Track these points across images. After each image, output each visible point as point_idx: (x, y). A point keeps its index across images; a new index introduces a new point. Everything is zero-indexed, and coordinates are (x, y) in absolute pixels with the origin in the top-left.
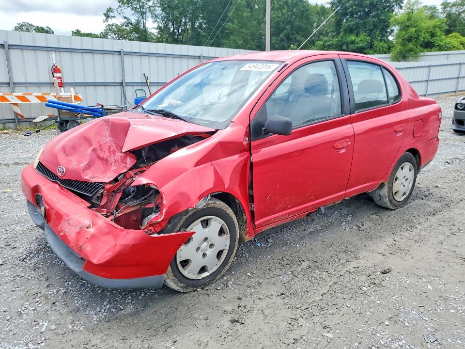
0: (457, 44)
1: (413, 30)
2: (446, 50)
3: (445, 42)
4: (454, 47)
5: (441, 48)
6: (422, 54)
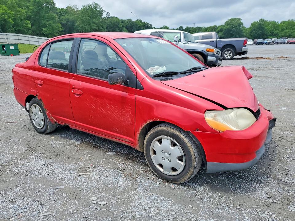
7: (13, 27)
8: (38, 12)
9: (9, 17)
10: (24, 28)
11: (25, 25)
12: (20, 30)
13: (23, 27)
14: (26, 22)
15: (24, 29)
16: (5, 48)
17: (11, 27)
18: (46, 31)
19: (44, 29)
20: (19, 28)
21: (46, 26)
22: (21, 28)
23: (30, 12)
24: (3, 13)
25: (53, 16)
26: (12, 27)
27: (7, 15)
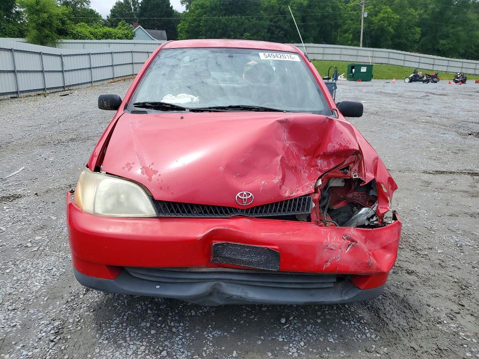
0: (87, 33)
1: (45, 15)
2: (80, 39)
3: (76, 30)
4: (86, 36)
5: (75, 37)
6: (59, 41)
7: (392, 39)
8: (440, 13)
9: (390, 24)
10: (408, 41)
11: (410, 35)
12: (400, 43)
13: (407, 39)
14: (413, 31)
15: (406, 42)
16: (354, 70)
17: (387, 40)
18: (445, 45)
19: (442, 42)
20: (401, 41)
21: (446, 36)
22: (403, 41)
23: (428, 14)
24: (384, 17)
25: (466, 19)
26: (389, 38)
27: (387, 20)
